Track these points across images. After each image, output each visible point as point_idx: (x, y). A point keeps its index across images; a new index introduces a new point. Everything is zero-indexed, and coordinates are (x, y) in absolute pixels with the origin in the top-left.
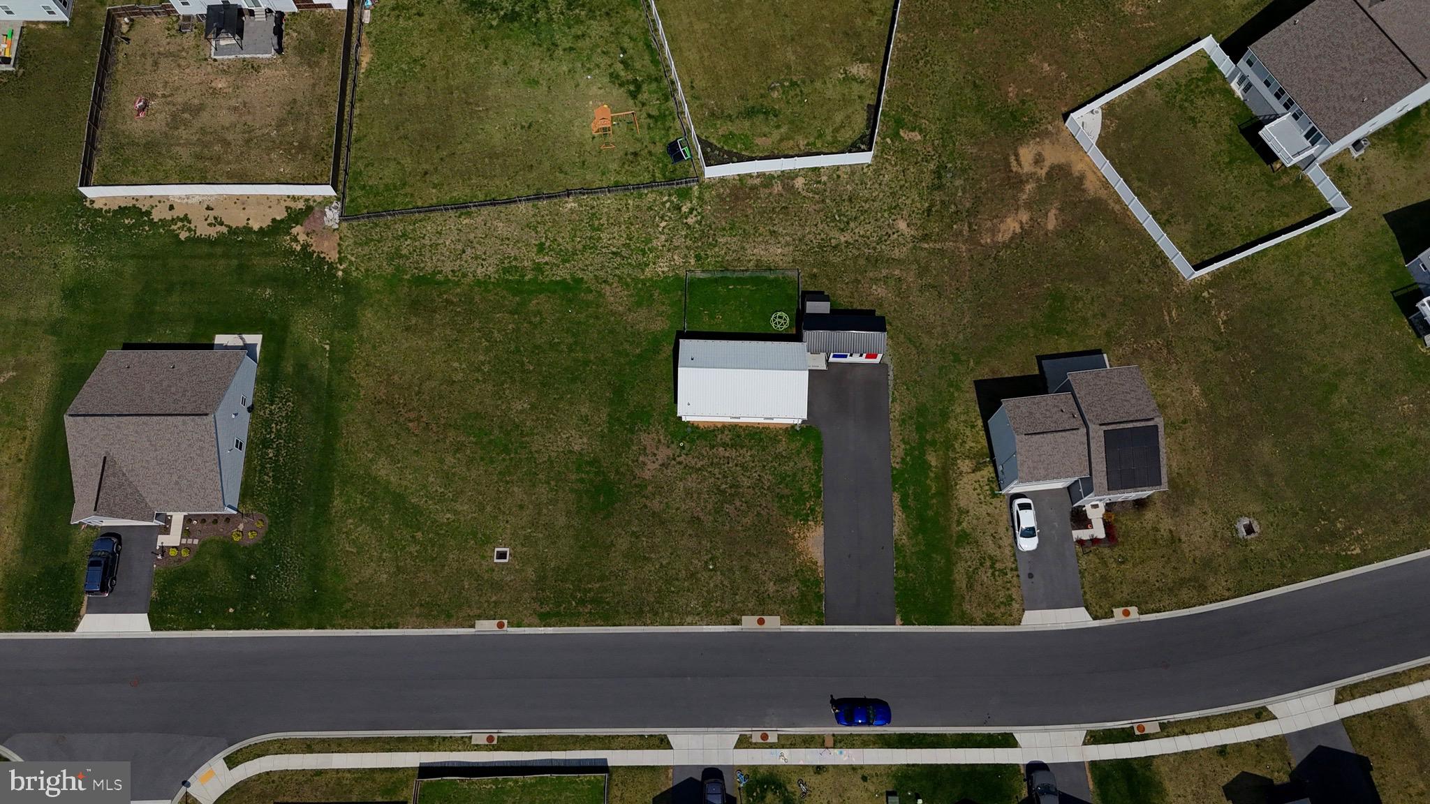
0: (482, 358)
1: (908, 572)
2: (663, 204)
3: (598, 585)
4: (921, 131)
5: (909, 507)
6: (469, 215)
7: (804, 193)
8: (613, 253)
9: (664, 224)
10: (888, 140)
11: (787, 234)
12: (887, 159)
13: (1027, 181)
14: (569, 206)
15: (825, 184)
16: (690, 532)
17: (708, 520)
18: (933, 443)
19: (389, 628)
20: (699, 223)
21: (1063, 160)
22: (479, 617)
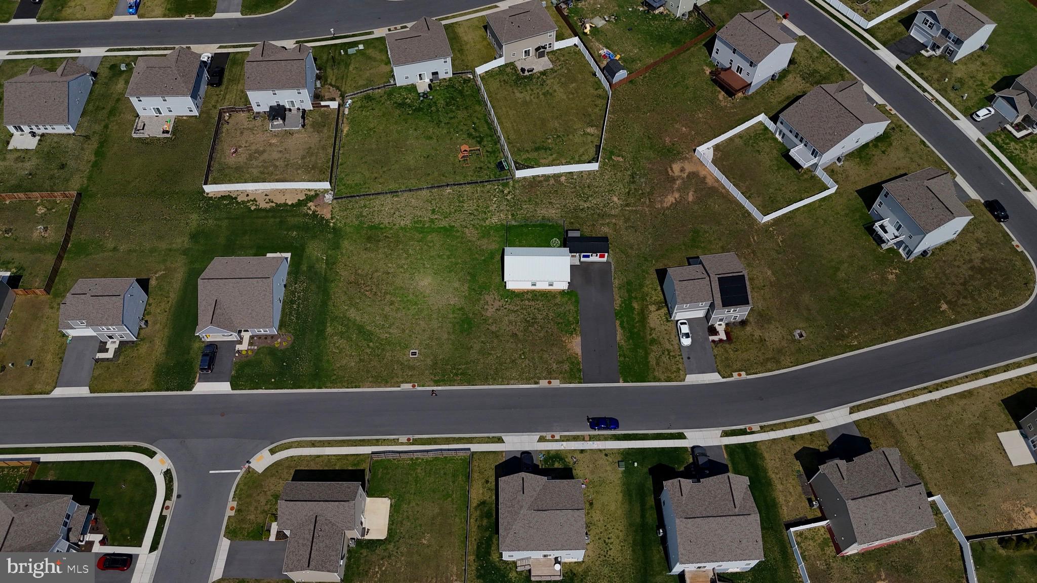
0: (403, 262)
1: (625, 358)
2: (495, 190)
3: (464, 366)
4: (623, 157)
5: (624, 327)
6: (397, 196)
7: (565, 184)
8: (470, 213)
9: (495, 199)
10: (607, 160)
11: (557, 203)
12: (606, 169)
13: (677, 179)
14: (448, 191)
15: (576, 179)
16: (512, 340)
17: (520, 334)
18: (636, 298)
19: (356, 388)
20: (513, 199)
21: (695, 170)
22: (403, 382)
